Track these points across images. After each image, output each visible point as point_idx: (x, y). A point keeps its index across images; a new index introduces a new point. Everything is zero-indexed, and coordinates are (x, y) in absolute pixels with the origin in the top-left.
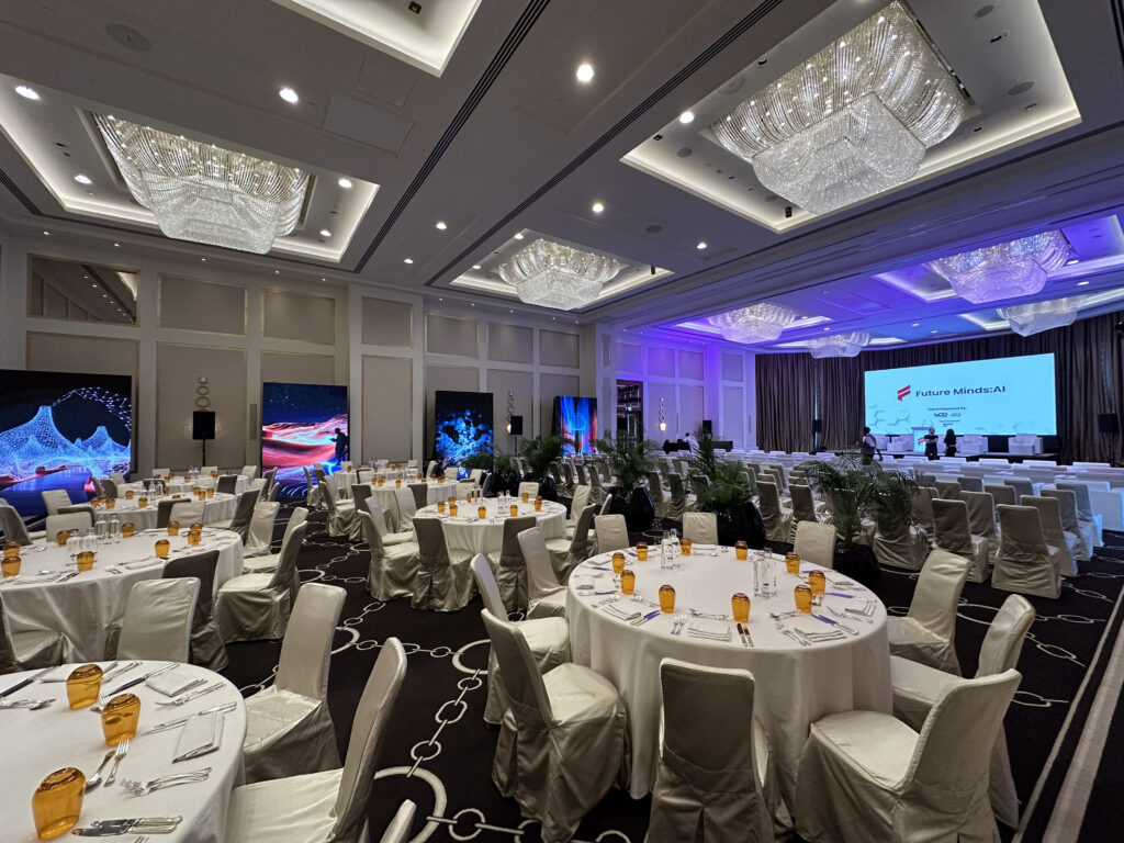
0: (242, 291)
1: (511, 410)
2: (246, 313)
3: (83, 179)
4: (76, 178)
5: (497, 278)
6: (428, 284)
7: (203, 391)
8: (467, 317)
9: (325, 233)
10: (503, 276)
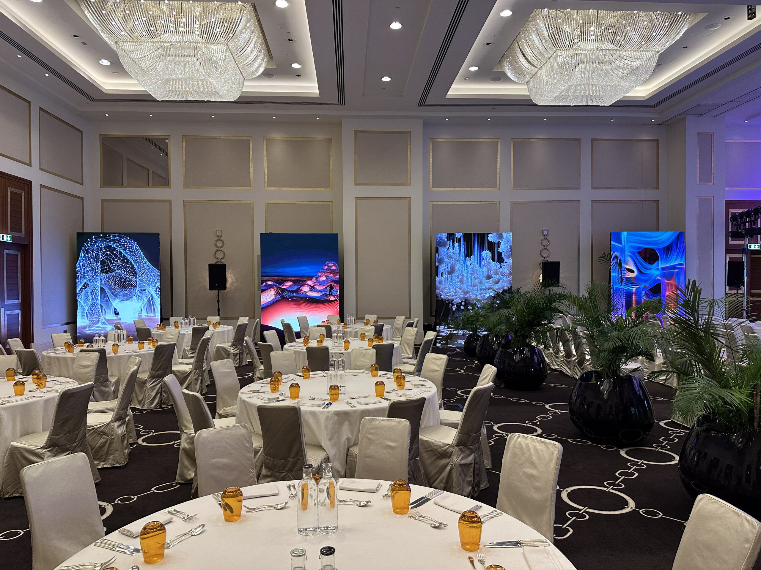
0: (248, 141)
1: (545, 254)
2: (251, 165)
3: (105, 62)
4: (100, 62)
5: (501, 77)
6: (422, 102)
7: (219, 244)
8: (484, 138)
9: (295, 66)
10: (509, 74)
